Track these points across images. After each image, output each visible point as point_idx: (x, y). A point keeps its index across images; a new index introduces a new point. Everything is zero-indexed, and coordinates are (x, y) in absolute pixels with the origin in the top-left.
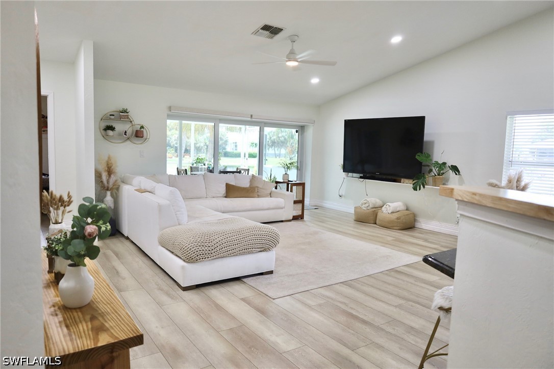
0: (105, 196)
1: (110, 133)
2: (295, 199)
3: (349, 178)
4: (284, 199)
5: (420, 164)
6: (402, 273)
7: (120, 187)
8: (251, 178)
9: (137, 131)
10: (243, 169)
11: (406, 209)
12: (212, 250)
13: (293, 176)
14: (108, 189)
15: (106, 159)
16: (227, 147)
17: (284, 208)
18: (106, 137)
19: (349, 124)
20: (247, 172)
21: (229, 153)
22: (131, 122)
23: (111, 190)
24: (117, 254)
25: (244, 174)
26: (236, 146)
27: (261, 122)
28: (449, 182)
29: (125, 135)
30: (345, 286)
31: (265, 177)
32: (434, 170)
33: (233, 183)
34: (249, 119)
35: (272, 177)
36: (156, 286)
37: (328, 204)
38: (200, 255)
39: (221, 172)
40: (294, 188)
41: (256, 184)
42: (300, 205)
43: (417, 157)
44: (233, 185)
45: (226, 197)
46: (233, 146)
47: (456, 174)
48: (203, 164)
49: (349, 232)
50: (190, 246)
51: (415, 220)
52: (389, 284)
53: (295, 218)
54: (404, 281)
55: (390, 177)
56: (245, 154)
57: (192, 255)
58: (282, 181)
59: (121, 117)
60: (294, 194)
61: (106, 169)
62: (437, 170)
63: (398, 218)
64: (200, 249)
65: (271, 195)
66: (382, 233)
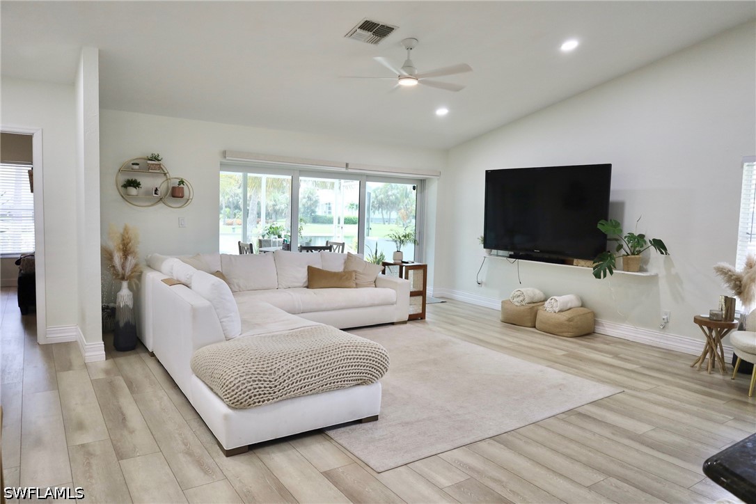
0: (119, 289)
1: (133, 191)
2: (412, 289)
3: (492, 257)
4: (396, 291)
5: (603, 237)
6: (589, 417)
7: (143, 274)
8: (346, 256)
9: (174, 188)
10: (335, 243)
11: (580, 304)
12: (276, 386)
13: (409, 254)
14: (123, 278)
15: (121, 231)
16: (317, 210)
17: (396, 303)
18: (126, 198)
19: (492, 177)
20: (341, 247)
21: (320, 217)
22: (165, 174)
23: (129, 279)
24: (130, 384)
25: (337, 251)
26: (330, 208)
27: (361, 175)
28: (649, 264)
29: (155, 194)
30: (498, 445)
31: (368, 257)
32: (625, 246)
33: (318, 265)
34: (344, 170)
35: (378, 254)
36: (183, 447)
37: (462, 295)
38: (255, 396)
39: (302, 248)
40: (411, 272)
41: (353, 267)
42: (420, 298)
43: (599, 226)
44: (318, 269)
45: (307, 287)
46: (325, 208)
47: (662, 253)
48: (277, 236)
49: (495, 341)
50: (237, 381)
51: (595, 323)
52: (571, 440)
53: (413, 318)
54: (595, 434)
55: (554, 256)
56: (339, 220)
57: (241, 397)
58: (392, 262)
59: (149, 167)
60: (411, 283)
61: (121, 246)
62: (630, 245)
63: (570, 320)
64: (255, 386)
65: (375, 283)
66: (546, 343)
